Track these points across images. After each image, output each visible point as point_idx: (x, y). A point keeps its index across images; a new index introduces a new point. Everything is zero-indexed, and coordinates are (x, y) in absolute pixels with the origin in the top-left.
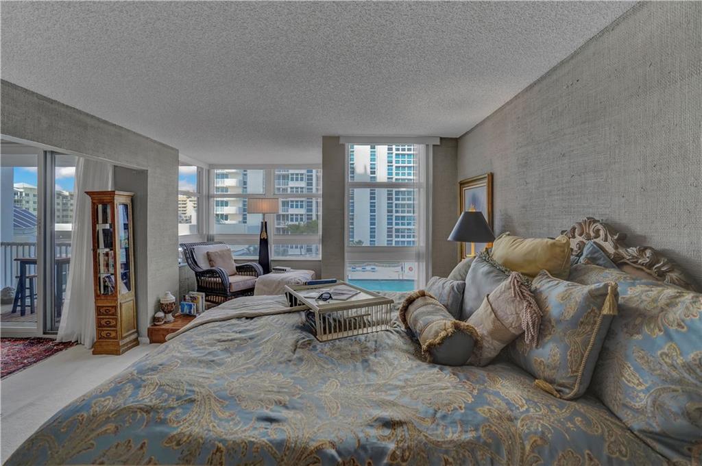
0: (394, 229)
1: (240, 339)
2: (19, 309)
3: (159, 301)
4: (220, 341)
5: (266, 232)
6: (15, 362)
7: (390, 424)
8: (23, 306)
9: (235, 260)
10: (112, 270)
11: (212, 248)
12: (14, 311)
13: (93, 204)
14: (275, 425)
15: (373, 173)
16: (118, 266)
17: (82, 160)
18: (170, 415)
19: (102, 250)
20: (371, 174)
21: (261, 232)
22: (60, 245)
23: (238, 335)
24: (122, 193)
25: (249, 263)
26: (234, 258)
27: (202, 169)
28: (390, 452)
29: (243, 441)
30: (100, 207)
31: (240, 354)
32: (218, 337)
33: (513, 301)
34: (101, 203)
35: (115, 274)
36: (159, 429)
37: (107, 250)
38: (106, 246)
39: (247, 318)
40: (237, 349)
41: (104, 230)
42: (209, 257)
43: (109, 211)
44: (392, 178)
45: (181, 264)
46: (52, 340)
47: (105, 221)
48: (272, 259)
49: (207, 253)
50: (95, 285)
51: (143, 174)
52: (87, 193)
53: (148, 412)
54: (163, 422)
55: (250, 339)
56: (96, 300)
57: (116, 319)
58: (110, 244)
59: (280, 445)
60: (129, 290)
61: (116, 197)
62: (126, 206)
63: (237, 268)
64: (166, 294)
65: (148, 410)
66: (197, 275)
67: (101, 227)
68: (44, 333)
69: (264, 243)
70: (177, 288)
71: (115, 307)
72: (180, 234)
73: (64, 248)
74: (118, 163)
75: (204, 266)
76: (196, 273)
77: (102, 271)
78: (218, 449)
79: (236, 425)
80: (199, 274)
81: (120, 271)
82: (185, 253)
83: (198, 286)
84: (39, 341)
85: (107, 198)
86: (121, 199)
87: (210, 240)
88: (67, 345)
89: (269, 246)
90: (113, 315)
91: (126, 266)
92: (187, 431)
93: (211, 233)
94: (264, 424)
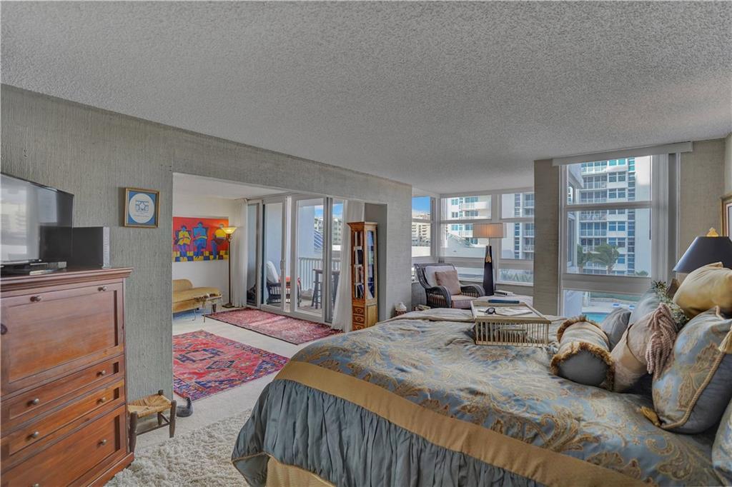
1: (416, 331)
2: (315, 304)
3: (395, 309)
4: (401, 329)
5: (491, 256)
6: (310, 336)
7: (475, 393)
8: (317, 302)
9: (460, 281)
10: (362, 282)
11: (440, 269)
12: (312, 305)
13: (352, 231)
14: (404, 373)
16: (366, 278)
17: (346, 201)
18: (354, 355)
19: (357, 266)
21: (486, 256)
22: (335, 261)
23: (416, 329)
24: (368, 223)
25: (472, 285)
26: (459, 278)
27: (435, 199)
28: (463, 405)
29: (382, 375)
30: (356, 233)
31: (410, 338)
32: (401, 327)
33: (646, 331)
34: (356, 230)
35: (364, 284)
36: (346, 359)
37: (361, 265)
38: (360, 263)
39: (431, 320)
40: (409, 336)
41: (358, 251)
42: (437, 276)
43: (361, 237)
45: (415, 281)
46: (329, 327)
47: (359, 245)
48: (497, 283)
49: (436, 273)
50: (352, 291)
51: (383, 208)
52: (348, 224)
53: (344, 351)
54: (350, 357)
55: (423, 332)
56: (353, 302)
57: (364, 317)
58: (361, 262)
59: (400, 382)
60: (374, 297)
61: (365, 226)
62: (372, 233)
63: (462, 288)
64: (400, 304)
65: (345, 350)
66: (426, 292)
67: (356, 248)
68: (326, 321)
69: (489, 266)
70: (410, 300)
71: (363, 308)
72: (413, 256)
73: (336, 263)
74: (367, 201)
75: (432, 284)
76: (426, 290)
77: (357, 281)
78: (369, 375)
79: (383, 367)
80: (429, 291)
81: (367, 282)
82: (418, 271)
83: (427, 301)
84: (323, 326)
85: (359, 227)
86: (369, 228)
87: (441, 262)
88: (337, 331)
89: (494, 270)
90: (362, 314)
91: (372, 279)
92: (358, 363)
93: (442, 255)
94: (398, 371)
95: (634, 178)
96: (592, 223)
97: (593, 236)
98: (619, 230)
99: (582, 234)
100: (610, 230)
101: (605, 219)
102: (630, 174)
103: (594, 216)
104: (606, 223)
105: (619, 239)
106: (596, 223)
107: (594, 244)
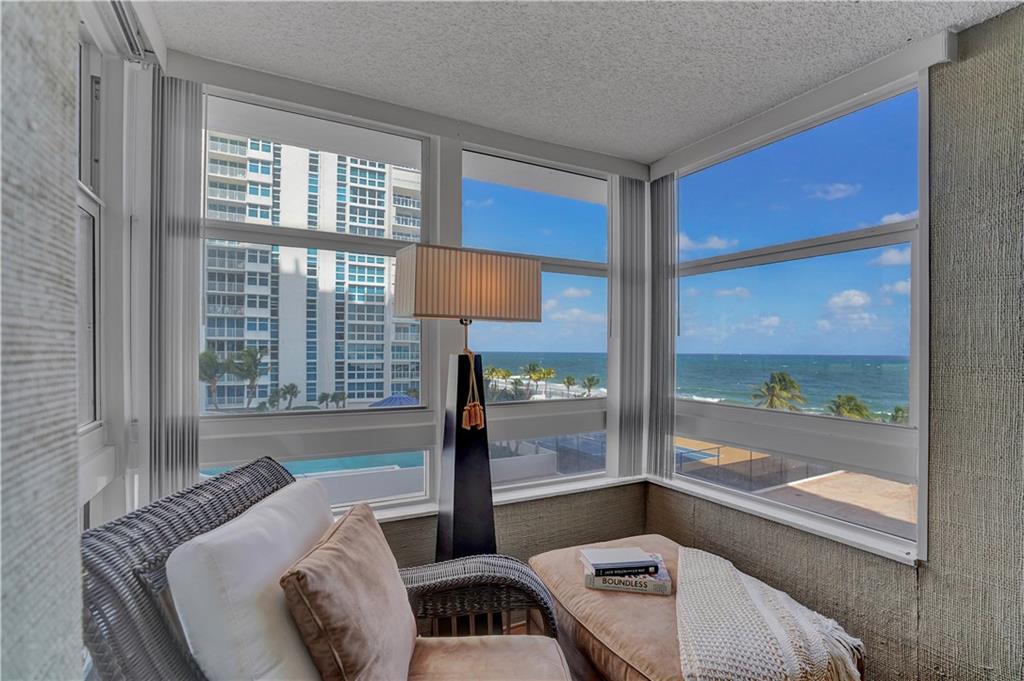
0: (346, 344)
15: (313, 273)
20: (309, 274)
44: (343, 284)
95: (277, 262)
96: (223, 319)
97: (226, 338)
98: (260, 329)
99: (209, 333)
100: (248, 329)
101: (241, 314)
102: (273, 255)
103: (226, 309)
104: (242, 319)
105: (260, 342)
106: (229, 319)
107: (226, 348)
